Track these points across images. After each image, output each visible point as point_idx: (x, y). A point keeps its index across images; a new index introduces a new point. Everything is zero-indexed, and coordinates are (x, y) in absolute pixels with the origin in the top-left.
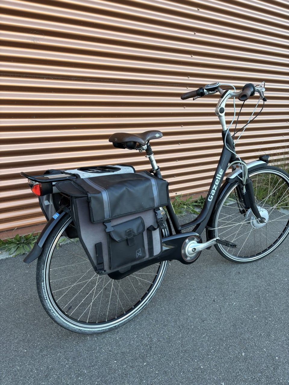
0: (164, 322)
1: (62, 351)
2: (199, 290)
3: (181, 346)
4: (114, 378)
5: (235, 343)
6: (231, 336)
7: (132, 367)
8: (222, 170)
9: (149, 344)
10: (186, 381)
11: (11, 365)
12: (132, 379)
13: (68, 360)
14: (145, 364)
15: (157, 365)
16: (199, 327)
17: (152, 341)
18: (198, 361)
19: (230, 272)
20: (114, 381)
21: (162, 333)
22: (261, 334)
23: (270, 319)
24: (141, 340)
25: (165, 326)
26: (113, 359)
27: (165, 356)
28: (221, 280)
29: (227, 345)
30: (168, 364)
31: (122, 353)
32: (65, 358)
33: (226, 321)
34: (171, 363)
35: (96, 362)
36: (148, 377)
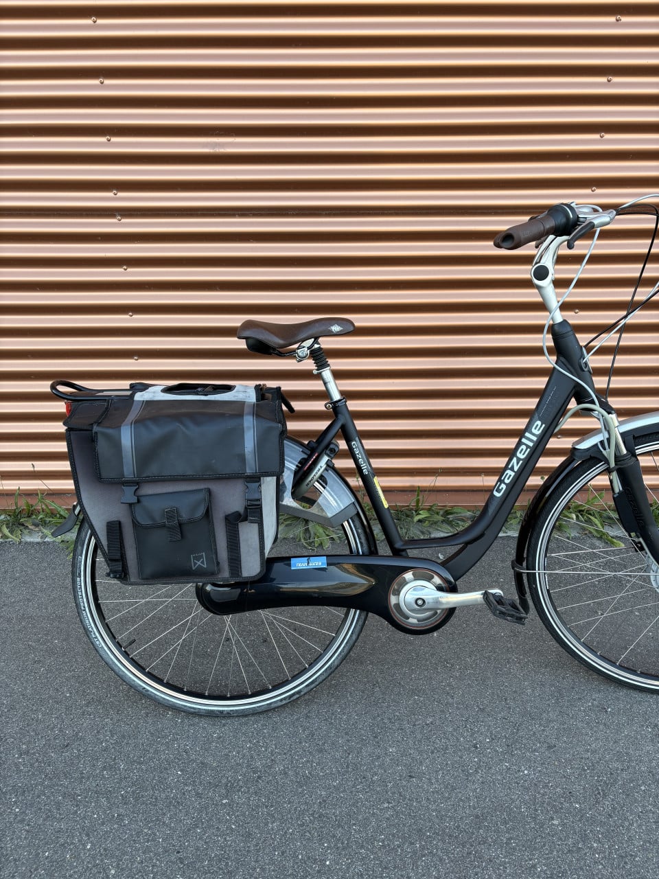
0: (324, 744)
1: (116, 717)
2: (458, 708)
3: (320, 802)
4: (156, 799)
5: (447, 852)
6: (450, 836)
7: (198, 795)
8: (539, 423)
9: (260, 771)
10: (273, 871)
11: (35, 708)
12: (182, 816)
13: (112, 736)
14: (224, 801)
15: (244, 815)
16: (390, 785)
17: (270, 767)
18: (328, 848)
19: (580, 699)
20: (150, 804)
21: (303, 763)
22: (534, 866)
23: (595, 845)
24: (252, 757)
25: (320, 751)
26: (179, 767)
27: (272, 806)
28: (536, 708)
29: (423, 849)
30: (266, 824)
31: (202, 763)
32: (110, 731)
33: (469, 799)
34: (272, 824)
35: (151, 759)
36: (210, 827)
